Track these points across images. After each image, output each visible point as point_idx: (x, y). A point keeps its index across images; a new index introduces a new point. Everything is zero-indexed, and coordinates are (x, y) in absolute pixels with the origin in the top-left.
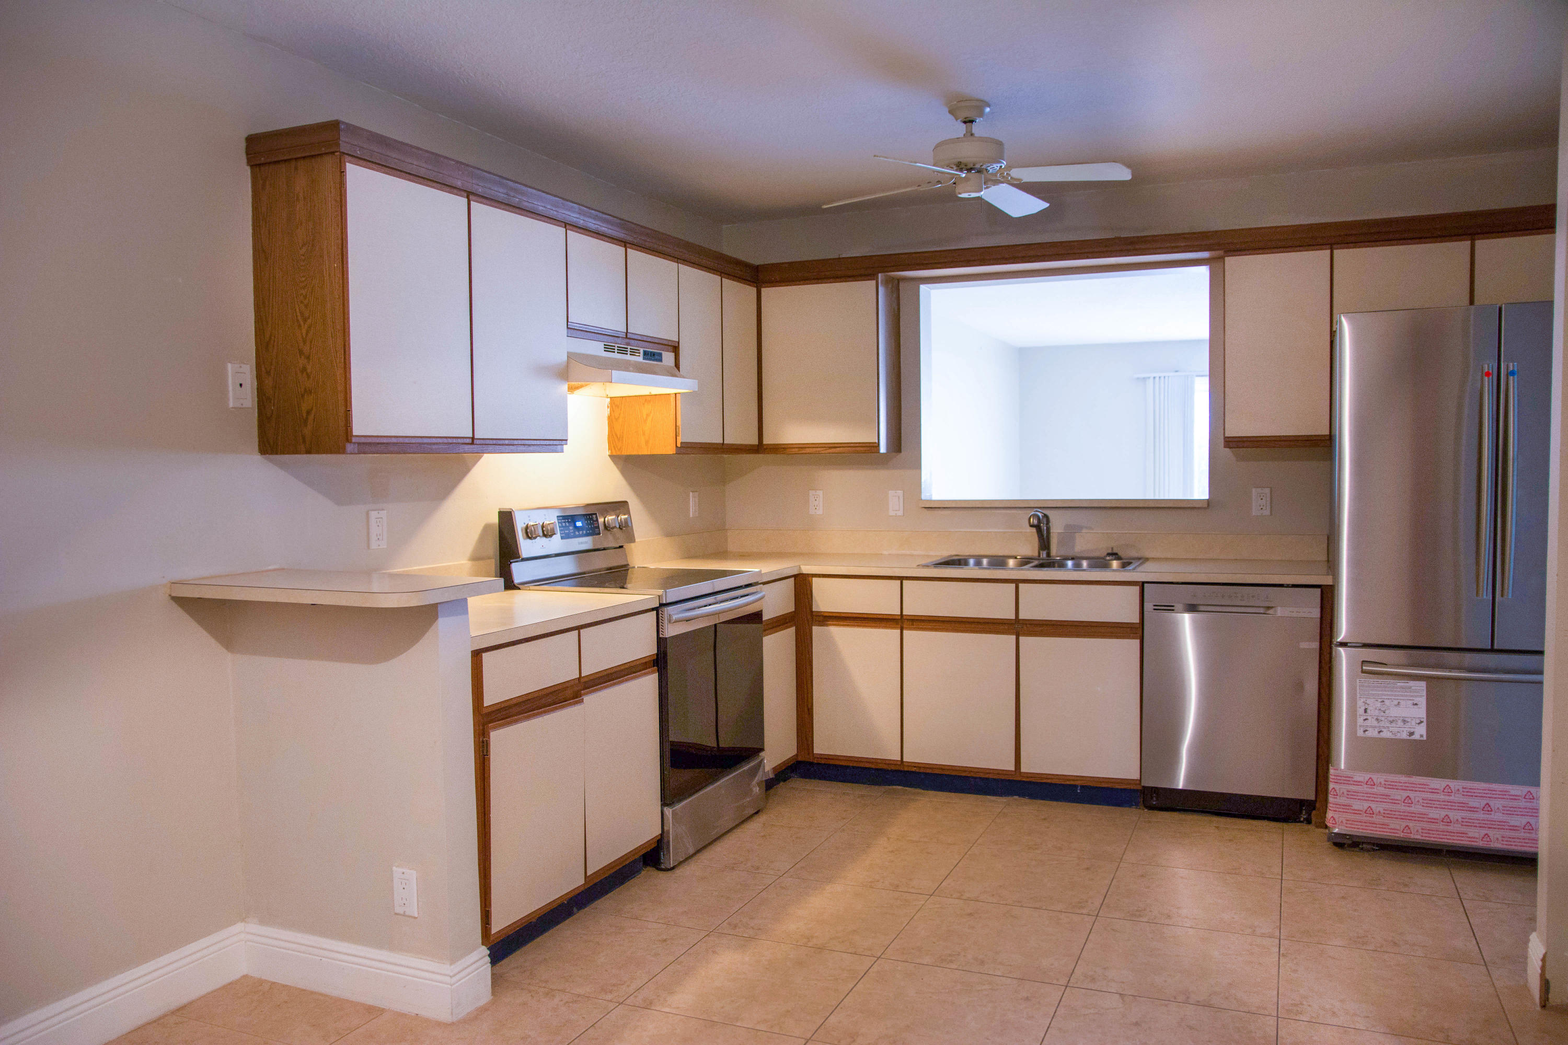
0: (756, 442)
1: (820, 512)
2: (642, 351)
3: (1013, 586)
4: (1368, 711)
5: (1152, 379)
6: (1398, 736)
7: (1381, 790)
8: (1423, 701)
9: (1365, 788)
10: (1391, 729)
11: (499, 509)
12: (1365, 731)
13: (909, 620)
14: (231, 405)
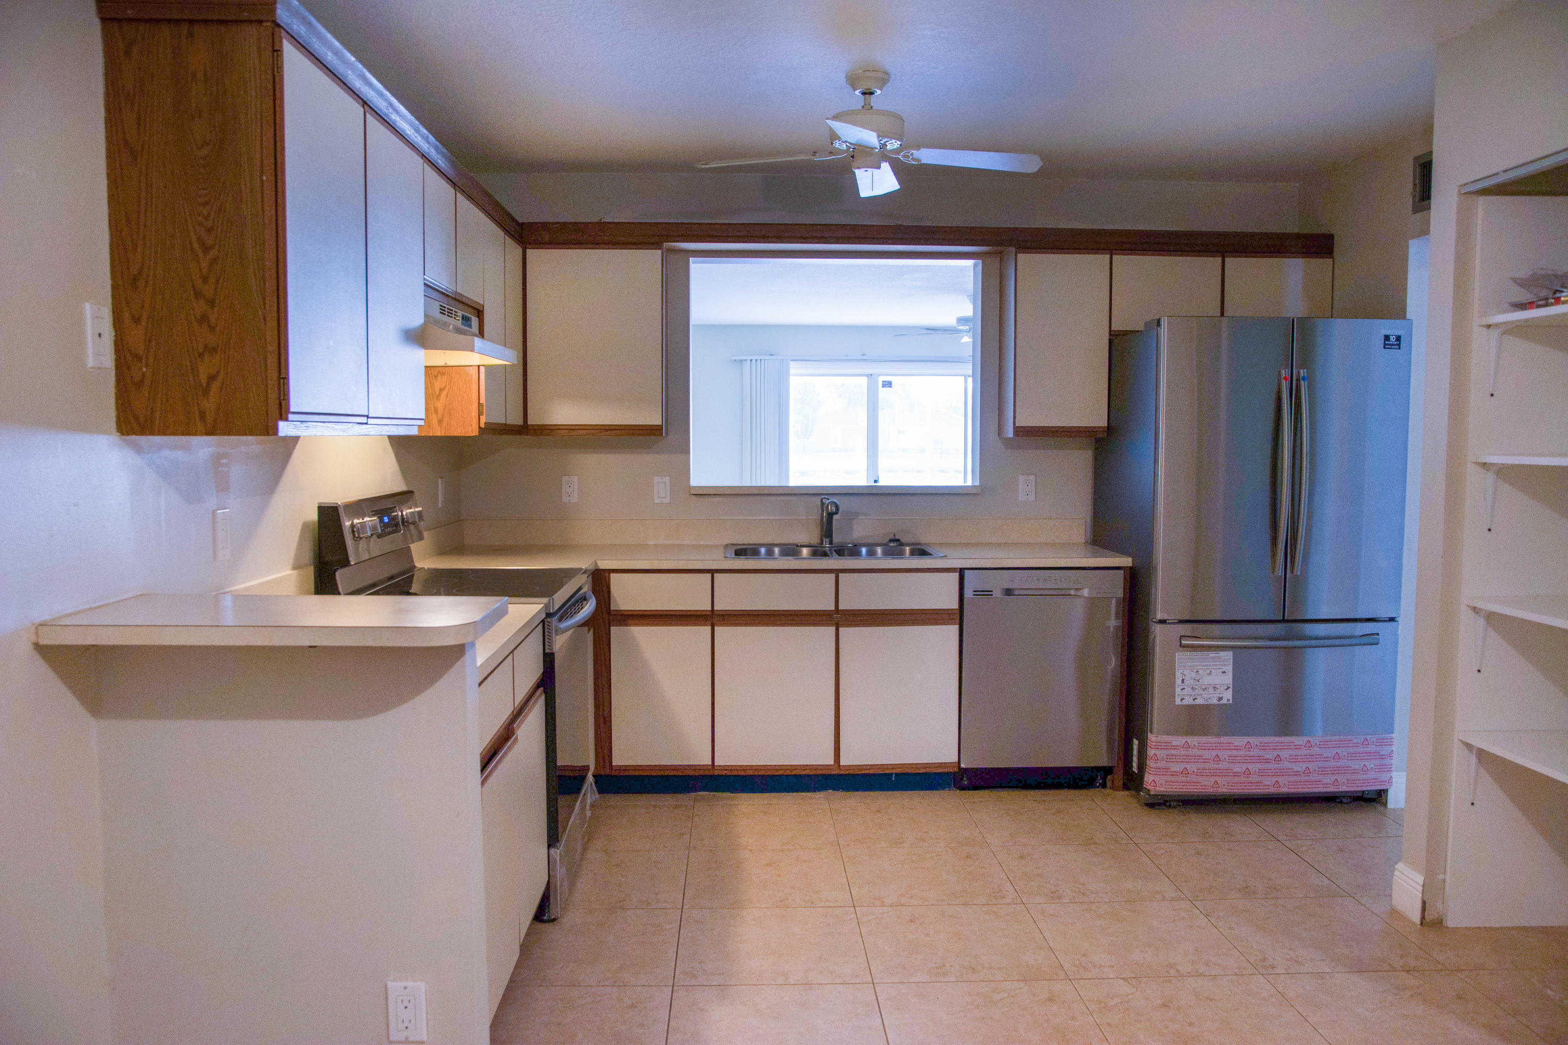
0: (520, 422)
1: (574, 500)
2: (460, 313)
3: (833, 576)
4: (1185, 681)
5: (749, 361)
6: (1210, 702)
7: (1196, 752)
8: (1229, 669)
9: (1183, 752)
10: (1204, 696)
11: (319, 503)
12: (1181, 700)
13: (720, 615)
14: (90, 363)
